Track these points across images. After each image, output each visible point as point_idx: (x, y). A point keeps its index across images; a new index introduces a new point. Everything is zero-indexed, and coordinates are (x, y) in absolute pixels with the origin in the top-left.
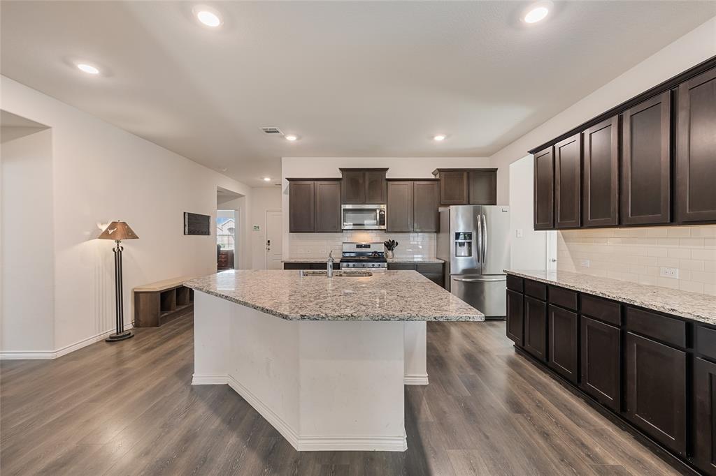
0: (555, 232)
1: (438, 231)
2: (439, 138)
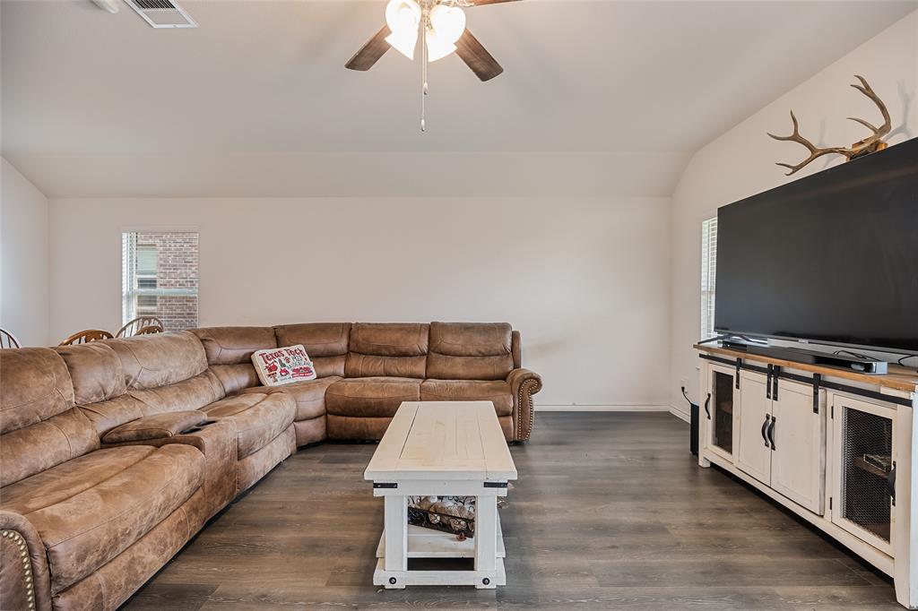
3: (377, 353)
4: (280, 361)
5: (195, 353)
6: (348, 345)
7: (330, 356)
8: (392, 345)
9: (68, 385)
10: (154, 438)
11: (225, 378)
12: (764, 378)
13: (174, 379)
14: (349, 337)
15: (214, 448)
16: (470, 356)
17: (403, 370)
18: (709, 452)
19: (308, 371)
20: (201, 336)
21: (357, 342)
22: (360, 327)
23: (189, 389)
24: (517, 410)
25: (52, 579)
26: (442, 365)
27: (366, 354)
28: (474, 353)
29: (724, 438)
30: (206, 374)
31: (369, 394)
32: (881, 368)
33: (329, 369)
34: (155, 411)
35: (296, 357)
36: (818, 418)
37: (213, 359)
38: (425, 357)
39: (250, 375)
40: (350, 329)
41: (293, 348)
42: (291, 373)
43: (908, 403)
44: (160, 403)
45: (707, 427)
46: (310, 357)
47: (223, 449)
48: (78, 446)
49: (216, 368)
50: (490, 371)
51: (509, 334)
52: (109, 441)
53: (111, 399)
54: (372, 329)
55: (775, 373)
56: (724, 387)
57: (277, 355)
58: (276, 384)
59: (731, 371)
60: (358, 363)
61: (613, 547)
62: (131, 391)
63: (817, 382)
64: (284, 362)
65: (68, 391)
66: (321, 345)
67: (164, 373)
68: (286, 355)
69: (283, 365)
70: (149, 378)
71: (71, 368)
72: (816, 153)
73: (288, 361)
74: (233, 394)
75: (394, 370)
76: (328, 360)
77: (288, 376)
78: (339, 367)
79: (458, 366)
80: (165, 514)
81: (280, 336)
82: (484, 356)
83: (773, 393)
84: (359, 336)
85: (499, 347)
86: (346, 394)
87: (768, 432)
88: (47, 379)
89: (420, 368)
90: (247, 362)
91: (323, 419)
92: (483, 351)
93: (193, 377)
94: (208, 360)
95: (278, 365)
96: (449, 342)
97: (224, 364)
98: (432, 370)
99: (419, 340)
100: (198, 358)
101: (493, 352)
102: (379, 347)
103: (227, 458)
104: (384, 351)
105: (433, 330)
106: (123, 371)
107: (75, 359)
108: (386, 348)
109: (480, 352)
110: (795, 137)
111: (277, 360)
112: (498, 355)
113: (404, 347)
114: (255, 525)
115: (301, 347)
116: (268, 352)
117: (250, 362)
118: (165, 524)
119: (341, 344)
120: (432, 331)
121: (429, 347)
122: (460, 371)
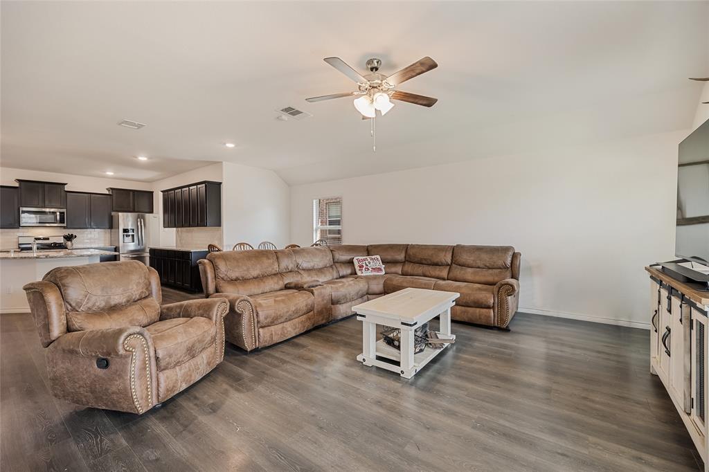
0: (175, 229)
1: (111, 227)
2: (110, 173)
3: (420, 263)
4: (366, 263)
5: (327, 256)
6: (405, 257)
7: (395, 262)
8: (429, 258)
9: (276, 265)
10: (299, 288)
11: (340, 269)
13: (316, 267)
14: (406, 252)
15: (318, 295)
16: (479, 268)
17: (433, 274)
19: (380, 269)
20: (331, 248)
21: (409, 255)
22: (413, 246)
23: (322, 272)
24: (496, 305)
25: (258, 322)
26: (458, 272)
27: (414, 263)
28: (482, 266)
30: (331, 266)
33: (393, 269)
34: (306, 279)
35: (375, 262)
36: (682, 328)
37: (336, 260)
38: (448, 267)
39: (352, 269)
40: (406, 248)
41: (373, 257)
42: (371, 270)
44: (309, 276)
46: (382, 262)
47: (323, 297)
48: (277, 287)
49: (336, 264)
50: (490, 279)
51: (511, 253)
52: (287, 287)
53: (291, 271)
57: (364, 260)
58: (363, 275)
60: (409, 268)
61: (497, 387)
62: (298, 270)
65: (276, 266)
66: (389, 257)
67: (312, 264)
68: (369, 260)
69: (367, 265)
70: (305, 265)
71: (277, 258)
73: (369, 263)
74: (343, 277)
75: (428, 273)
76: (393, 265)
77: (369, 271)
78: (399, 269)
79: (469, 273)
80: (296, 316)
81: (369, 250)
82: (489, 268)
84: (411, 252)
85: (500, 263)
86: (393, 283)
88: (269, 261)
89: (444, 273)
90: (351, 262)
92: (488, 265)
93: (325, 267)
94: (333, 259)
95: (364, 265)
96: (466, 258)
97: (340, 263)
98: (451, 275)
99: (445, 256)
100: (328, 258)
101: (495, 266)
102: (421, 259)
103: (325, 302)
104: (424, 262)
105: (455, 250)
106: (296, 261)
107: (279, 254)
108: (425, 260)
109: (486, 266)
111: (364, 262)
112: (500, 268)
113: (436, 260)
114: (333, 333)
115: (378, 257)
116: (360, 258)
117: (353, 263)
118: (297, 320)
119: (401, 257)
121: (452, 260)
122: (469, 277)
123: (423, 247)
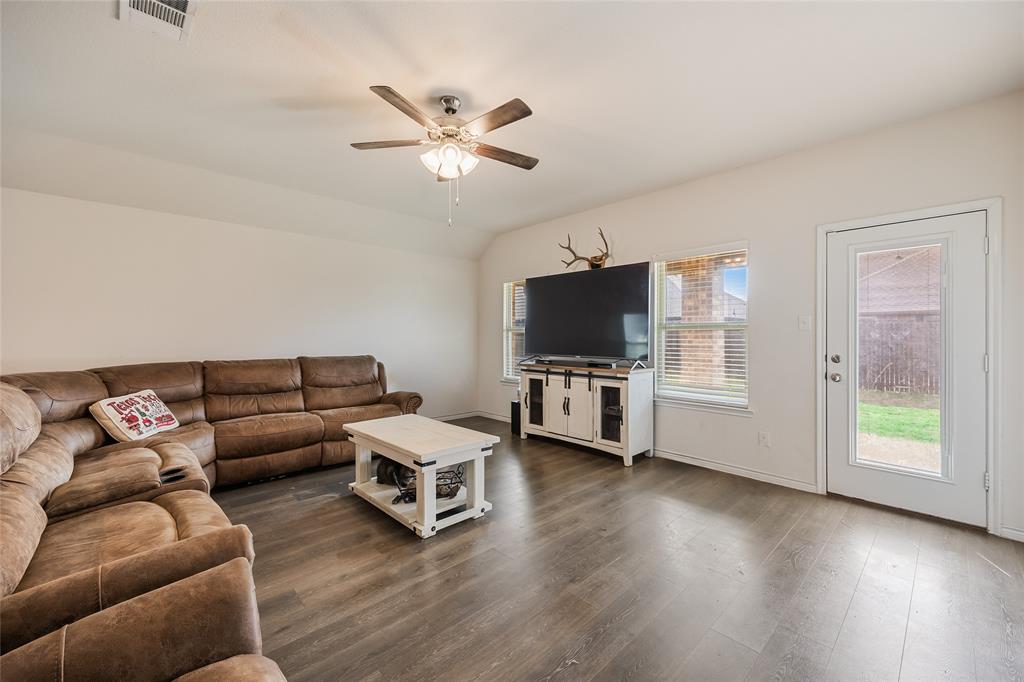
3: (246, 392)
4: (138, 410)
6: (204, 387)
8: (264, 381)
12: (563, 378)
14: (204, 377)
16: (344, 386)
17: (281, 405)
18: (527, 427)
19: (169, 418)
22: (219, 366)
26: (319, 397)
28: (348, 383)
29: (537, 417)
31: (272, 430)
32: (614, 366)
35: (153, 403)
36: (591, 393)
38: (301, 391)
39: (95, 431)
40: (205, 369)
42: (155, 422)
43: (626, 379)
45: (525, 413)
46: (165, 403)
50: (366, 397)
51: (376, 365)
54: (235, 367)
55: (568, 374)
56: (536, 388)
57: (129, 403)
58: (142, 437)
59: (542, 377)
63: (590, 376)
64: (143, 410)
66: (172, 390)
68: (142, 402)
69: (143, 414)
72: (577, 258)
73: (146, 409)
75: (270, 407)
76: (184, 406)
77: (152, 427)
78: (198, 412)
79: (337, 395)
82: (356, 385)
83: (568, 385)
84: (221, 376)
85: (369, 376)
86: (244, 434)
87: (566, 406)
89: (298, 401)
90: (81, 416)
91: (212, 467)
92: (356, 380)
95: (137, 415)
96: (323, 375)
98: (310, 402)
99: (292, 375)
102: (246, 386)
104: (253, 389)
105: (304, 364)
109: (353, 382)
110: (569, 248)
111: (133, 408)
112: (369, 383)
113: (278, 384)
115: (153, 392)
116: (116, 401)
117: (88, 417)
119: (195, 386)
120: (304, 366)
121: (302, 380)
122: (340, 400)
123: (246, 364)
